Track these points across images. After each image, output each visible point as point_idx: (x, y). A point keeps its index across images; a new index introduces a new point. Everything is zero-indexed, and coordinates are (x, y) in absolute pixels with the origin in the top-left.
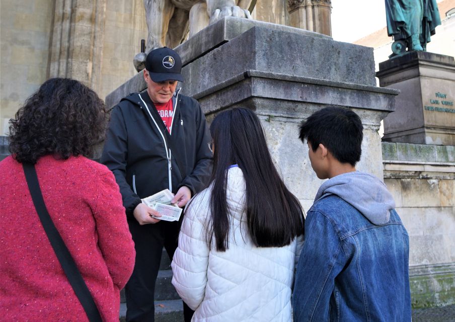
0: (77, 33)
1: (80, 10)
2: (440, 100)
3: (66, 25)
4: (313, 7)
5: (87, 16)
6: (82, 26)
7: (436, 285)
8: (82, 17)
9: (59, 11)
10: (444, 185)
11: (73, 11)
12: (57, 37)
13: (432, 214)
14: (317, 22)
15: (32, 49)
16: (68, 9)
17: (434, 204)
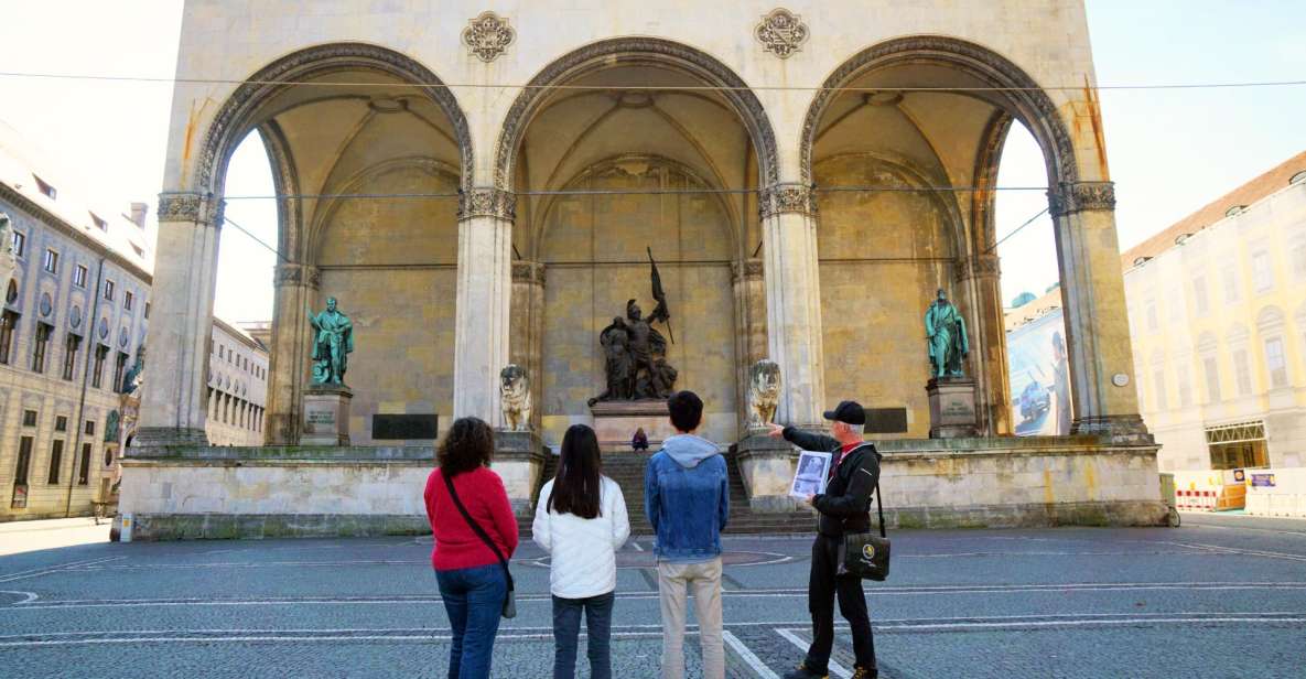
0: (754, 344)
1: (754, 325)
2: (956, 407)
3: (745, 338)
4: (975, 278)
5: (760, 329)
6: (757, 338)
7: (929, 517)
8: (756, 331)
9: (739, 327)
10: (942, 463)
11: (749, 327)
12: (740, 349)
13: (933, 479)
14: (980, 294)
15: (723, 357)
16: (745, 325)
17: (934, 472)
